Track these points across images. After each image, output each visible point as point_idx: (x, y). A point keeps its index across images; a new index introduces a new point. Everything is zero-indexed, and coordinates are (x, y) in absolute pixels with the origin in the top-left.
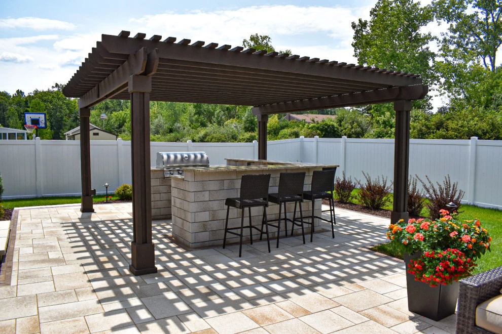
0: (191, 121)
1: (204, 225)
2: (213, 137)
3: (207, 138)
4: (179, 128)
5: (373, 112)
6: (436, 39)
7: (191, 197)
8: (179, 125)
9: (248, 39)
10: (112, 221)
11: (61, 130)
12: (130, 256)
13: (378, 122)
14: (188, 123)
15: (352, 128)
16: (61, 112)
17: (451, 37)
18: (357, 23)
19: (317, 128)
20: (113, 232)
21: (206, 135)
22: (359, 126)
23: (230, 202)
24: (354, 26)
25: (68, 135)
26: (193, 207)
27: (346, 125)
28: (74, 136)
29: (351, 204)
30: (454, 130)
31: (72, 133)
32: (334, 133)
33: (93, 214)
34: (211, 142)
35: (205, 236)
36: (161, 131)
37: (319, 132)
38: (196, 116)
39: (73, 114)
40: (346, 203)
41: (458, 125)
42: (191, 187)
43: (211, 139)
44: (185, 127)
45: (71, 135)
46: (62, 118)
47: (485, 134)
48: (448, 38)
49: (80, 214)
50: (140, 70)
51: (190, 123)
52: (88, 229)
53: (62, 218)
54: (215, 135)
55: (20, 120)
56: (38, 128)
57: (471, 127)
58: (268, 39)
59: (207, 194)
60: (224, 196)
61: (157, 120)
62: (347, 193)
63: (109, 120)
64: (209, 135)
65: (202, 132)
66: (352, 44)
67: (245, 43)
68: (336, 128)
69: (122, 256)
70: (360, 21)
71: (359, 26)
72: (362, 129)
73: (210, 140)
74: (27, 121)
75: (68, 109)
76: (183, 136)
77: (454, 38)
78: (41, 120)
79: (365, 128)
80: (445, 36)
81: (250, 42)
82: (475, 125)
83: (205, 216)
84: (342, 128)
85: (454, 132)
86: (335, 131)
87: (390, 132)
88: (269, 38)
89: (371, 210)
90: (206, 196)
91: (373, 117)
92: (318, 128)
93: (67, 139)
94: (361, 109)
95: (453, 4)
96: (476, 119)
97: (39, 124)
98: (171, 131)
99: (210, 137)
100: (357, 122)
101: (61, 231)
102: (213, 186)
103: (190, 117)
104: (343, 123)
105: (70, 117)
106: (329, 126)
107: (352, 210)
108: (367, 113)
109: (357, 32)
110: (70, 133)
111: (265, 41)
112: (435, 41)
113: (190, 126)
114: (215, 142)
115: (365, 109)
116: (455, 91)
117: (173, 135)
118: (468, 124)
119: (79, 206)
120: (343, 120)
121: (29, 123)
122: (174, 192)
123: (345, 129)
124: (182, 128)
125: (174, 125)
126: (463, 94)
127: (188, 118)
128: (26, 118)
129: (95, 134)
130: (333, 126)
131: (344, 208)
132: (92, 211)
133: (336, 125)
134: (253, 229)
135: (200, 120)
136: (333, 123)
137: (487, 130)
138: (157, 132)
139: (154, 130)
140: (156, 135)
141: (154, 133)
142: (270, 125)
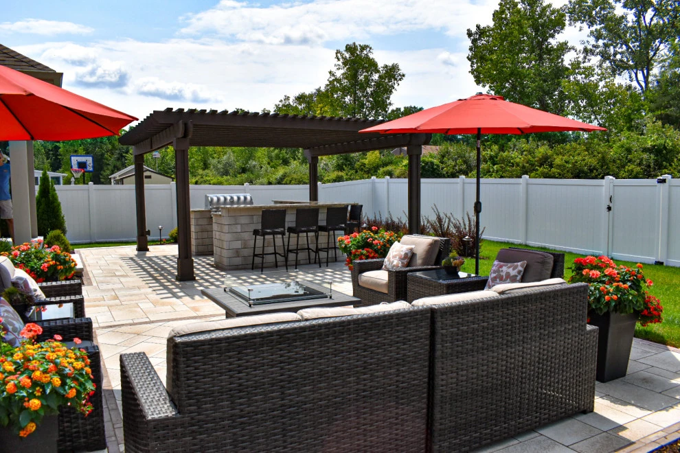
0: (271, 158)
1: (237, 252)
3: (285, 180)
4: (254, 166)
6: (574, 49)
7: (226, 229)
8: (254, 163)
9: (343, 49)
10: (165, 256)
11: (102, 172)
12: (176, 273)
14: (265, 160)
15: (456, 165)
16: (101, 148)
17: (593, 46)
18: (474, 30)
20: (165, 262)
21: (284, 176)
22: (465, 162)
23: (256, 232)
24: (470, 34)
25: (114, 178)
26: (227, 237)
28: (122, 179)
30: (559, 166)
31: (119, 176)
32: (432, 172)
33: (147, 253)
35: (238, 261)
36: (231, 171)
39: (116, 150)
42: (225, 221)
43: (291, 181)
44: (263, 166)
45: (118, 178)
46: (102, 155)
47: (591, 171)
48: (589, 47)
49: (136, 252)
50: (180, 135)
51: (268, 160)
52: (144, 261)
53: (120, 255)
54: (295, 176)
55: (47, 159)
56: (85, 172)
58: (368, 49)
59: (239, 227)
60: (252, 228)
61: (225, 157)
63: (163, 158)
64: (288, 176)
65: (281, 171)
66: (468, 57)
67: (339, 55)
69: (171, 274)
70: (478, 27)
71: (477, 33)
72: (467, 166)
73: (288, 182)
74: (73, 164)
75: (110, 143)
76: (258, 177)
77: (597, 47)
78: (88, 163)
80: (586, 44)
81: (345, 53)
83: (238, 245)
84: (444, 166)
86: (434, 169)
88: (371, 48)
90: (239, 228)
93: (113, 183)
95: (595, 4)
97: (86, 168)
98: (244, 170)
99: (289, 179)
100: (464, 157)
101: (121, 262)
102: (244, 220)
103: (268, 152)
105: (113, 154)
109: (474, 41)
110: (117, 175)
111: (365, 52)
112: (572, 51)
113: (269, 164)
114: (295, 184)
117: (245, 176)
119: (135, 247)
121: (75, 167)
122: (215, 227)
123: (448, 167)
124: (258, 167)
125: (248, 163)
126: (596, 121)
127: (266, 153)
128: (72, 161)
129: (147, 177)
132: (148, 250)
133: (436, 161)
134: (277, 255)
135: (281, 155)
137: (594, 167)
138: (226, 173)
139: (222, 170)
140: (225, 177)
141: (222, 175)
142: (369, 162)
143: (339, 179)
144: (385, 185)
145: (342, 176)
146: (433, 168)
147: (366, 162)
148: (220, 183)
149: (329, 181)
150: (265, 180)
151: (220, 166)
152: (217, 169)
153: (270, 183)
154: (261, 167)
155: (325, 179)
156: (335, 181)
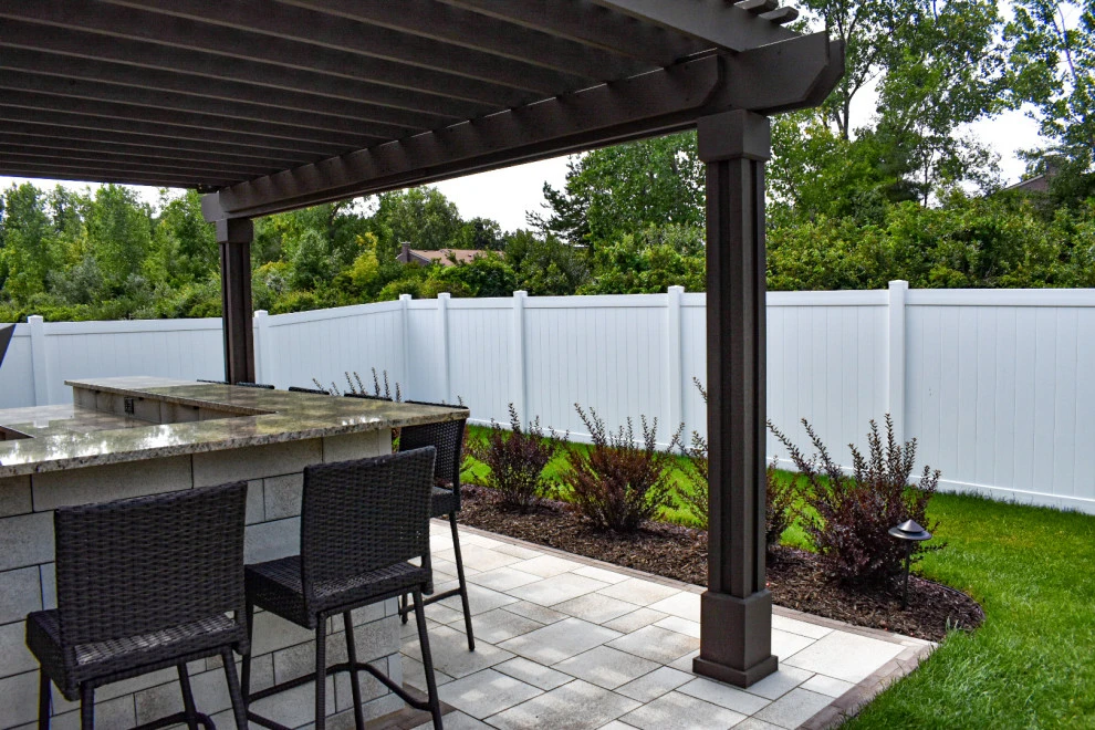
0: (171, 270)
2: (208, 306)
3: (194, 309)
4: (139, 285)
5: (592, 237)
8: (138, 279)
13: (605, 259)
14: (162, 273)
15: (546, 274)
19: (461, 276)
21: (193, 301)
22: (562, 269)
27: (532, 269)
29: (541, 510)
30: (791, 271)
32: (501, 288)
34: (203, 317)
36: (92, 295)
37: (465, 285)
38: (184, 257)
40: (524, 511)
41: (799, 259)
43: (205, 312)
44: (156, 284)
47: (864, 280)
51: (166, 273)
54: (213, 303)
57: (830, 262)
61: (83, 267)
62: (526, 475)
64: (200, 302)
65: (187, 293)
68: (508, 274)
72: (569, 276)
73: (200, 313)
76: (143, 303)
79: (575, 274)
82: (841, 258)
84: (522, 276)
85: (794, 276)
86: (505, 283)
87: (636, 281)
89: (611, 539)
91: (592, 251)
92: (463, 277)
94: (566, 234)
96: (840, 243)
98: (117, 293)
99: (202, 307)
100: (557, 260)
103: (168, 259)
104: (523, 263)
106: (489, 272)
107: (545, 542)
108: (580, 242)
113: (168, 281)
115: (575, 233)
116: (774, 186)
117: (117, 303)
118: (823, 256)
120: (523, 256)
123: (530, 277)
124: (147, 286)
125: (126, 279)
127: (163, 262)
130: (499, 270)
131: (514, 533)
133: (506, 267)
135: (192, 266)
136: (500, 264)
138: (84, 299)
139: (76, 293)
140: (78, 306)
141: (74, 300)
142: (359, 274)
143: (306, 305)
144: (439, 315)
145: (312, 300)
146: (502, 281)
147: (353, 273)
148: (68, 318)
149: (284, 310)
150: (154, 309)
151: (69, 285)
152: (65, 291)
153: (164, 317)
154: (154, 287)
155: (277, 306)
156: (296, 309)
